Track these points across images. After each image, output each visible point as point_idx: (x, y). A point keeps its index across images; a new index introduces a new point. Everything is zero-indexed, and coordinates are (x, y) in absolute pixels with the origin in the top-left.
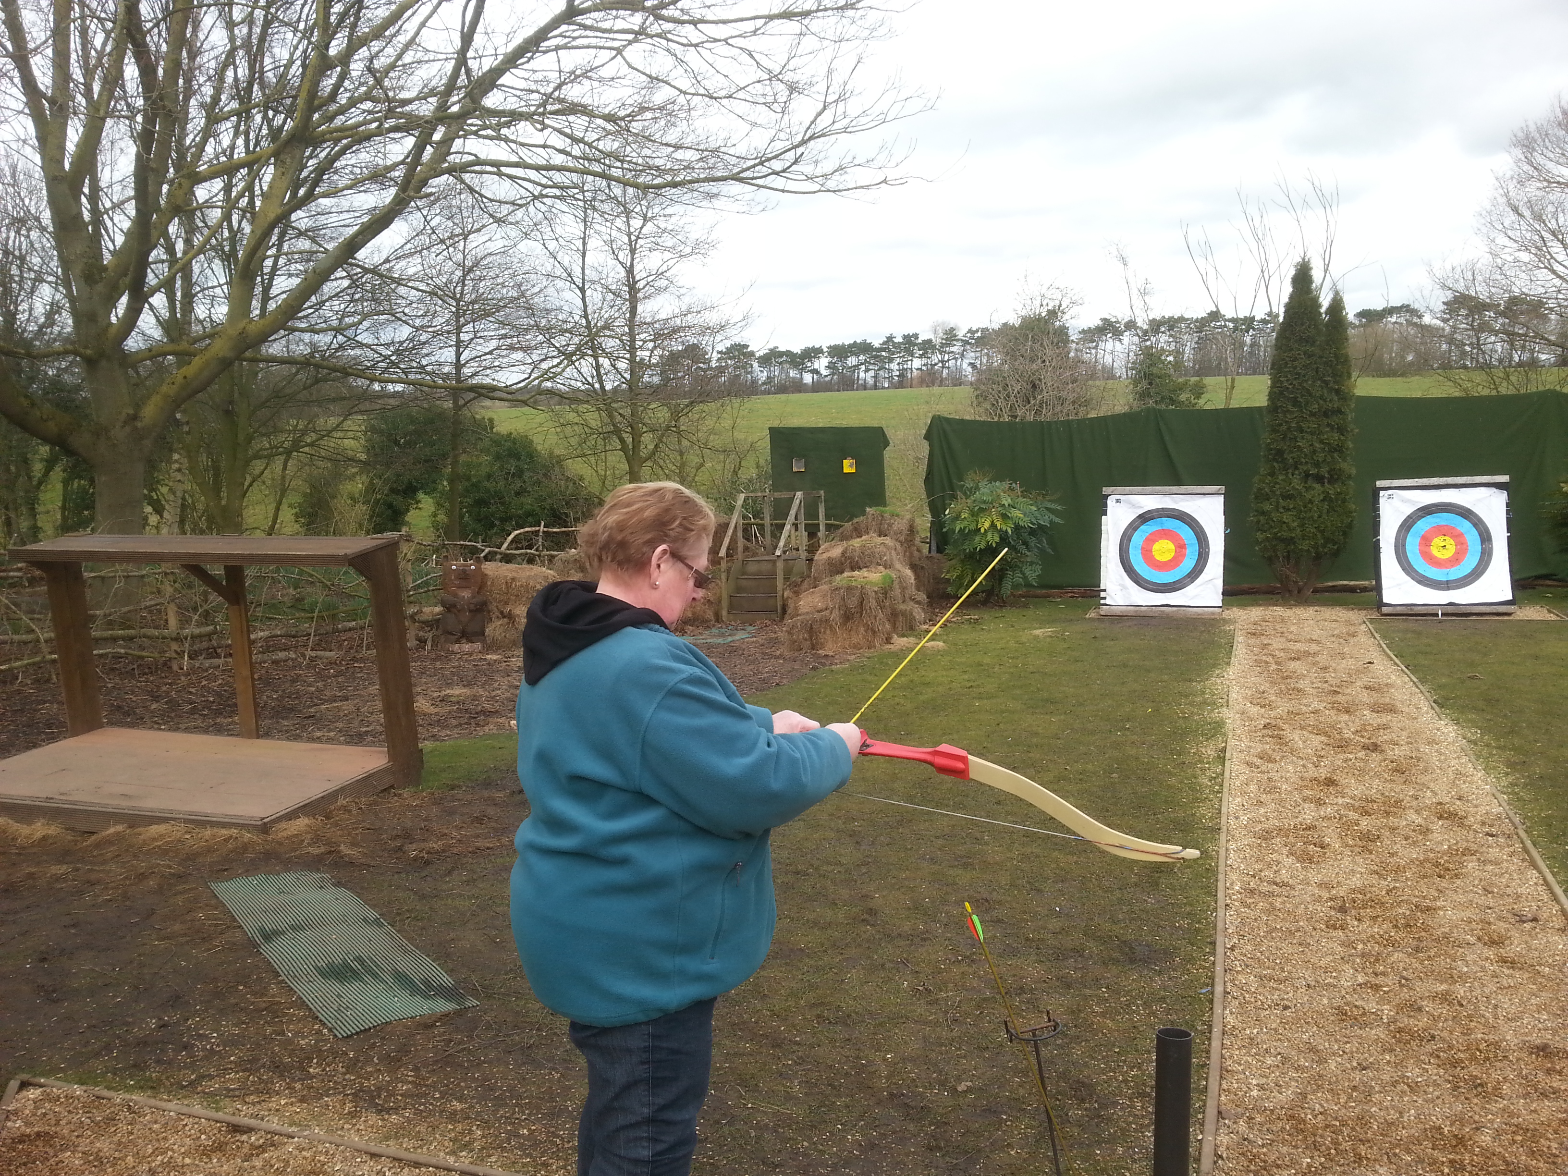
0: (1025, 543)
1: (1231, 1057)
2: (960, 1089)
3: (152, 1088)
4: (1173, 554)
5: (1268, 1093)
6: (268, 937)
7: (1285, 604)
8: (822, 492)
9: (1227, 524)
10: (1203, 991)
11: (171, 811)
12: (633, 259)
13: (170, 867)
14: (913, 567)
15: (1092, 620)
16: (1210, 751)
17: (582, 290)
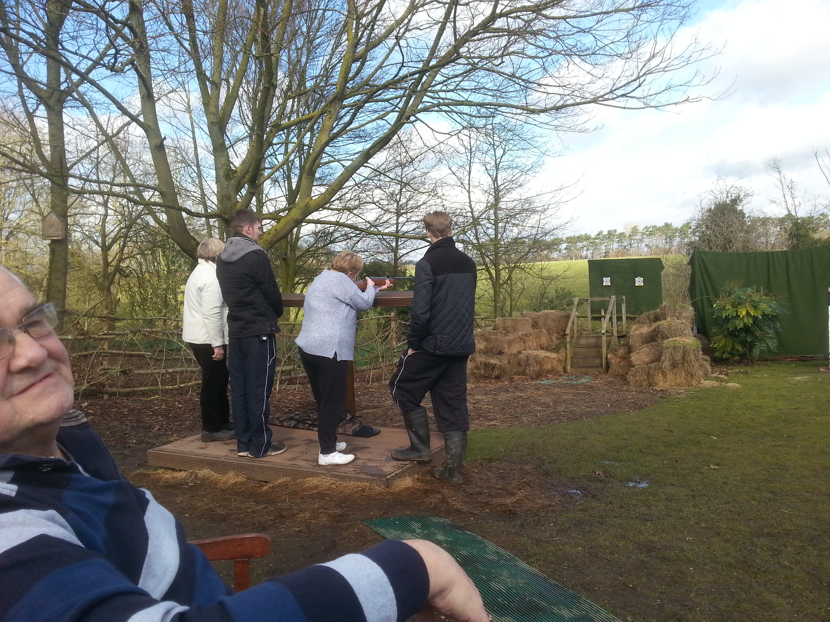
0: (768, 325)
8: (624, 297)
12: (497, 174)
15: (825, 372)
17: (469, 192)
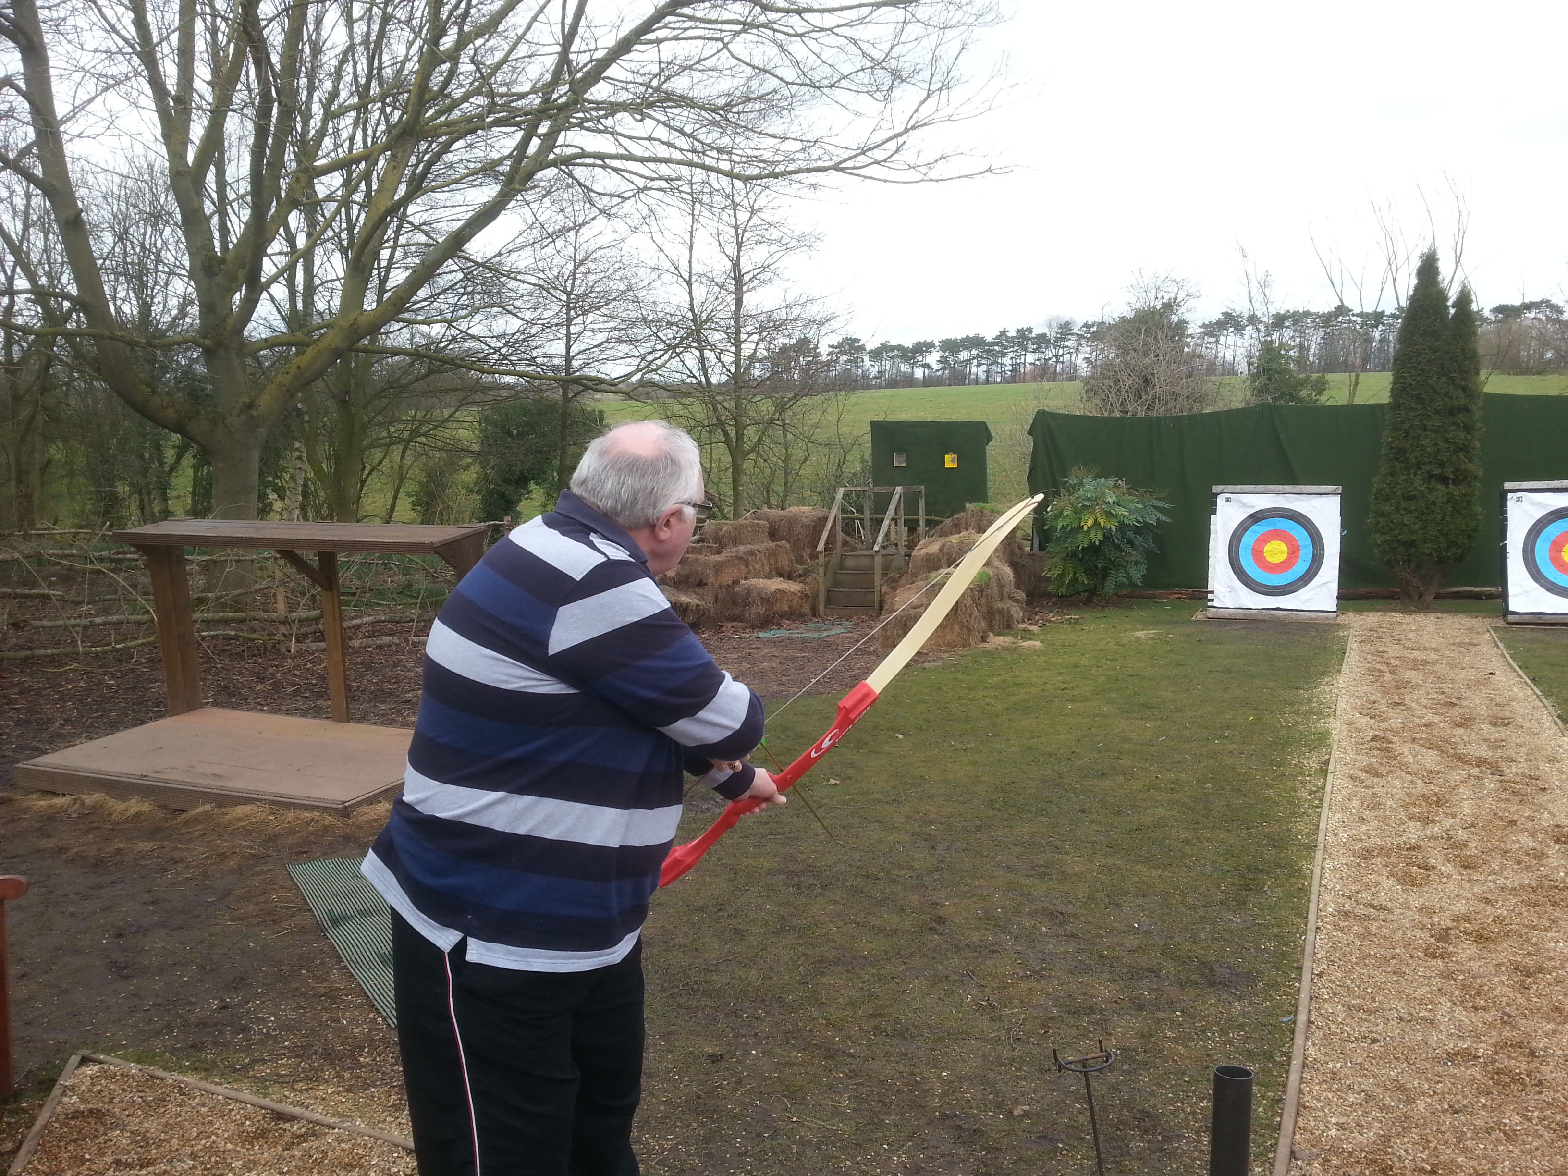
0: (1130, 542)
1: (1309, 1092)
2: (1016, 1113)
3: (206, 1070)
4: (1285, 556)
5: (1347, 1133)
6: (336, 921)
7: (1405, 610)
8: (923, 487)
9: (1344, 526)
10: (1285, 1019)
11: (257, 792)
12: (739, 251)
13: (251, 848)
14: (1014, 565)
15: (1198, 622)
16: (1312, 763)
17: (689, 283)
